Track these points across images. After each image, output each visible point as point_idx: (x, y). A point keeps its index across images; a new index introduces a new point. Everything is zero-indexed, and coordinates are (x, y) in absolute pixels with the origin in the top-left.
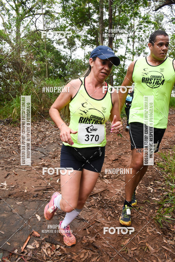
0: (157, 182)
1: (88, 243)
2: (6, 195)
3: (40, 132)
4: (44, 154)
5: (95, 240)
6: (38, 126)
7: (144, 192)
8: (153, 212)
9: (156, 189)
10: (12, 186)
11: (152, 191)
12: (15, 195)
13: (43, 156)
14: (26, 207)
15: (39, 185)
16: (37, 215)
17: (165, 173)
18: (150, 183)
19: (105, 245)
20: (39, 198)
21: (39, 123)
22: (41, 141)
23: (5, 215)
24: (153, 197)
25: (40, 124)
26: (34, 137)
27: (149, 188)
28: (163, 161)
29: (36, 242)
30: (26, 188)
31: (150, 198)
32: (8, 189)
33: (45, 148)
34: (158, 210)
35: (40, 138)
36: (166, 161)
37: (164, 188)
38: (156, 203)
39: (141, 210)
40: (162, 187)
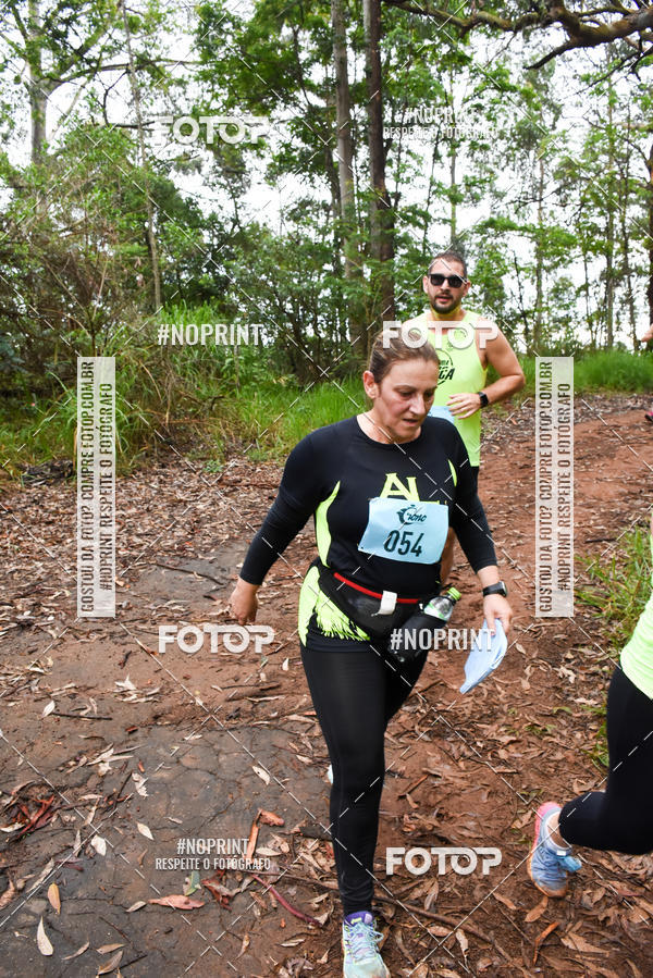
0: (582, 650)
1: (420, 830)
2: (146, 717)
3: (175, 504)
4: (214, 580)
5: (436, 823)
6: (161, 482)
7: (550, 685)
8: (582, 737)
9: (583, 672)
10: (153, 688)
11: (572, 680)
12: (172, 716)
13: (214, 587)
14: (217, 747)
15: (232, 682)
16: (256, 769)
17: (604, 623)
18: (563, 655)
19: (465, 833)
20: (247, 720)
21: (161, 473)
22: (190, 536)
23: (165, 775)
24: (576, 697)
25: (166, 476)
26: (161, 523)
27: (563, 670)
28: (594, 585)
29: (278, 838)
30: (197, 693)
31: (571, 698)
32: (144, 700)
33: (211, 562)
34: (596, 731)
35: (183, 528)
36: (601, 582)
37: (606, 668)
38: (589, 713)
39: (548, 735)
40: (602, 664)
